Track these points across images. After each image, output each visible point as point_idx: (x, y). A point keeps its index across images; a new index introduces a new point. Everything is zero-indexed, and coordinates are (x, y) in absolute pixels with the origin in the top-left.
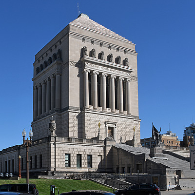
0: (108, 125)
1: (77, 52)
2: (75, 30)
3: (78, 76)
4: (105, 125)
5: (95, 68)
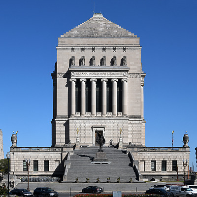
1: (65, 63)
2: (65, 42)
3: (66, 86)
4: (92, 129)
5: (82, 75)
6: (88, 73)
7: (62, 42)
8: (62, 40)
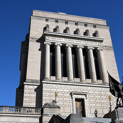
0: (75, 96)
3: (39, 50)
4: (71, 96)
5: (57, 40)
6: (63, 39)
7: (36, 14)
8: (37, 13)
